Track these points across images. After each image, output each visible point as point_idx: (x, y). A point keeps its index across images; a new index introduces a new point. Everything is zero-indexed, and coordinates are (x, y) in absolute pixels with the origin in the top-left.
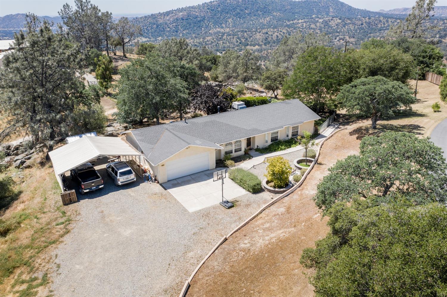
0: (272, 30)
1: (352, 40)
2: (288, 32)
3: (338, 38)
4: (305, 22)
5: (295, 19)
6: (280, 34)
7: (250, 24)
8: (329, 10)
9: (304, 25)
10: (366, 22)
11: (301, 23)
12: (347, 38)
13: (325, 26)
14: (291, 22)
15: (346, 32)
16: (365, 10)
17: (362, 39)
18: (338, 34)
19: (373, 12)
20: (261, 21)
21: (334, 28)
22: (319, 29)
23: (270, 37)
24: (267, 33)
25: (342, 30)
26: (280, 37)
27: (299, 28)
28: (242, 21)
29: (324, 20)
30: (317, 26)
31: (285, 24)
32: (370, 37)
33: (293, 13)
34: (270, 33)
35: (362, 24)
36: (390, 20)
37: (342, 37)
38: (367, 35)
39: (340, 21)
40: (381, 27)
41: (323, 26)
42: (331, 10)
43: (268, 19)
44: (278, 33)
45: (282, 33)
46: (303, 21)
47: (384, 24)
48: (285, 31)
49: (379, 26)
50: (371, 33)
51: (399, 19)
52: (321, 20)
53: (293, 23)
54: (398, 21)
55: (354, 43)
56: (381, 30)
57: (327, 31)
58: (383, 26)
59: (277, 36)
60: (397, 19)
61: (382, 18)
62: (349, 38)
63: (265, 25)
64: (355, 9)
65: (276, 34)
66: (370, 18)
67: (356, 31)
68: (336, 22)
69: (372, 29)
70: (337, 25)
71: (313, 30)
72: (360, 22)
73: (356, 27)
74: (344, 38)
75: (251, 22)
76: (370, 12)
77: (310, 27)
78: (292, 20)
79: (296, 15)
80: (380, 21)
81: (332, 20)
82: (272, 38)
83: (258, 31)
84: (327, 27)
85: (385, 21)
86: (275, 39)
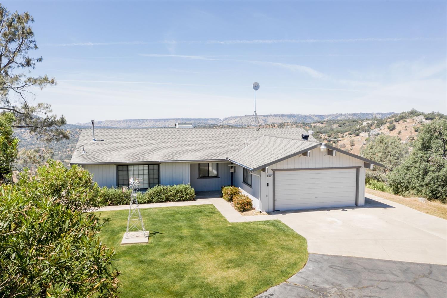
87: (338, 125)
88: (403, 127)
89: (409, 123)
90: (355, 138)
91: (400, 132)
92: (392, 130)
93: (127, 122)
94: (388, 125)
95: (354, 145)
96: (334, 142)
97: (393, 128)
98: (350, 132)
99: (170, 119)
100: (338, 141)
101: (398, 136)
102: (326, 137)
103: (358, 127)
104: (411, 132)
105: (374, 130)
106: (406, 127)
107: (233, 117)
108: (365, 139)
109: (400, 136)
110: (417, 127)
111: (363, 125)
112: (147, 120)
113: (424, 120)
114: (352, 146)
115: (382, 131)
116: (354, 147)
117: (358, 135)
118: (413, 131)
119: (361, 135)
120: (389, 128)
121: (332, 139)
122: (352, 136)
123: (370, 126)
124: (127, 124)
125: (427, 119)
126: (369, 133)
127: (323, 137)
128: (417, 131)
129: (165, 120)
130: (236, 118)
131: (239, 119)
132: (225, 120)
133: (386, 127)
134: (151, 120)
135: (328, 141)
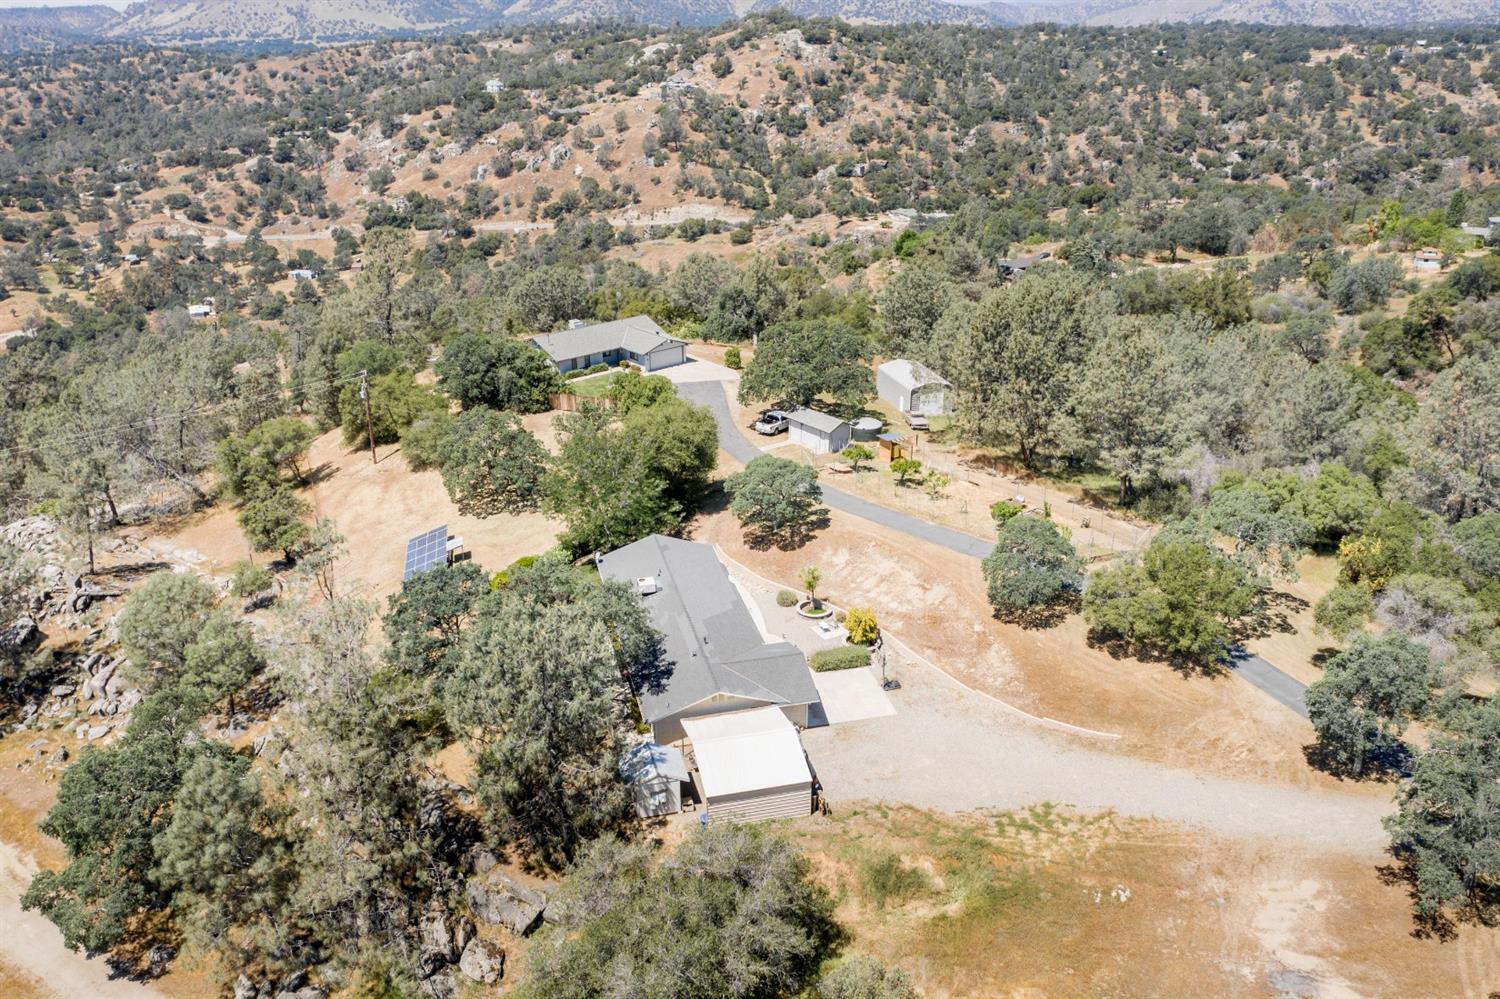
87: (570, 52)
88: (750, 67)
89: (765, 52)
90: (629, 105)
91: (744, 82)
92: (723, 76)
94: (710, 59)
95: (626, 128)
96: (570, 121)
97: (724, 70)
98: (610, 83)
100: (579, 115)
101: (738, 96)
102: (544, 102)
103: (630, 63)
104: (771, 81)
105: (679, 79)
106: (758, 65)
108: (654, 108)
109: (744, 94)
110: (785, 65)
111: (645, 58)
113: (802, 44)
114: (621, 131)
115: (698, 79)
116: (626, 135)
117: (634, 94)
118: (777, 79)
119: (645, 92)
120: (715, 70)
121: (561, 111)
122: (616, 96)
123: (664, 59)
125: (809, 41)
126: (664, 88)
127: (534, 102)
128: (784, 78)
131: (192, 7)
132: (135, 13)
133: (708, 67)
135: (551, 118)
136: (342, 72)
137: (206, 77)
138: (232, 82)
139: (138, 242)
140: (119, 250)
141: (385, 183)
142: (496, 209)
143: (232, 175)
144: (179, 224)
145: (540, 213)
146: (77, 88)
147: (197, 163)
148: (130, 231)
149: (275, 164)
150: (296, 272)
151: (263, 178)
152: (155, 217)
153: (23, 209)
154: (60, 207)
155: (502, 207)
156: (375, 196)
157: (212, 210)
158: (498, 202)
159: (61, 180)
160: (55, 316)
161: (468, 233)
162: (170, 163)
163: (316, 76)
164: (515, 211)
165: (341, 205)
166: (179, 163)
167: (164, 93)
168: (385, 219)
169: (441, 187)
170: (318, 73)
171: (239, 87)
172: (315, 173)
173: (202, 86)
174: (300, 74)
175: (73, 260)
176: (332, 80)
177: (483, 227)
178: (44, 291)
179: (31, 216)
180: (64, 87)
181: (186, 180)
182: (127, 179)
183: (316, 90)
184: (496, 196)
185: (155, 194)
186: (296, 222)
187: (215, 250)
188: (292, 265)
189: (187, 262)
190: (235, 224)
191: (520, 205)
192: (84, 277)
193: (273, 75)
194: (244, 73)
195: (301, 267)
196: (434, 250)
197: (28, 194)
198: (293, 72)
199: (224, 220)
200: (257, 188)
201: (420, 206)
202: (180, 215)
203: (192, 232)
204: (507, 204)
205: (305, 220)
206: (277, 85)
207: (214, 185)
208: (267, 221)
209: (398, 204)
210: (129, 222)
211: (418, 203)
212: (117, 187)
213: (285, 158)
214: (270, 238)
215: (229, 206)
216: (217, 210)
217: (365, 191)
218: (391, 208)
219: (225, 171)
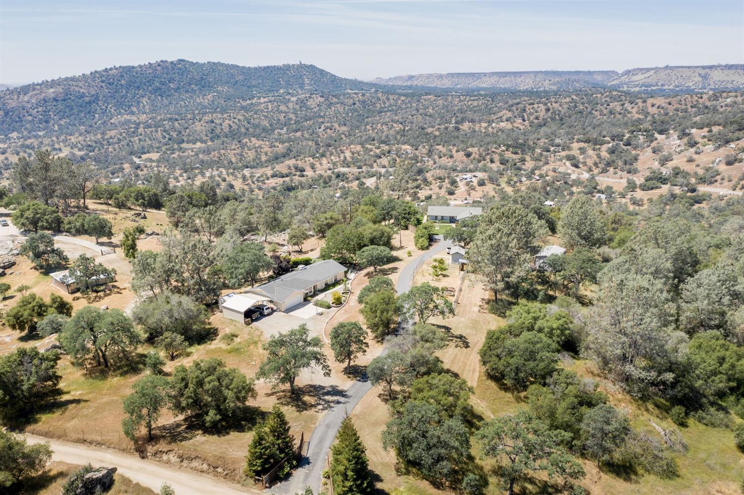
0: (220, 116)
1: (344, 129)
2: (246, 118)
3: (323, 127)
4: (270, 102)
5: (254, 97)
6: (233, 122)
7: (181, 107)
8: (303, 81)
9: (270, 107)
10: (358, 101)
11: (264, 103)
12: (336, 125)
13: (301, 107)
14: (248, 102)
15: (334, 117)
16: (356, 80)
17: (358, 127)
18: (322, 120)
19: (367, 83)
20: (198, 100)
21: (315, 110)
22: (293, 113)
23: (218, 127)
24: (213, 122)
25: (328, 114)
26: (234, 127)
27: (262, 111)
28: (166, 102)
29: (298, 98)
30: (288, 108)
31: (239, 105)
32: (367, 124)
33: (249, 87)
34: (217, 121)
35: (354, 104)
36: (391, 97)
37: (329, 125)
38: (363, 120)
39: (322, 100)
40: (381, 107)
41: (297, 107)
42: (307, 81)
43: (209, 97)
44: (230, 120)
45: (236, 121)
46: (266, 100)
47: (384, 103)
48: (242, 118)
49: (378, 106)
50: (368, 117)
51: (404, 96)
52: (294, 99)
53: (252, 104)
54: (403, 98)
55: (347, 133)
56: (381, 112)
57: (306, 115)
58: (383, 106)
59: (230, 126)
60: (400, 95)
61: (380, 95)
62: (339, 125)
63: (205, 108)
64: (341, 80)
65: (227, 122)
66: (363, 95)
67: (347, 114)
68: (317, 101)
69: (369, 110)
70: (318, 105)
71: (284, 115)
72: (351, 101)
73: (347, 108)
74: (332, 126)
75: (182, 103)
76: (362, 82)
77: (278, 109)
78: (250, 99)
79: (254, 89)
80: (379, 99)
81: (310, 97)
82: (222, 129)
83: (198, 118)
84: (304, 109)
85: (384, 98)
86: (227, 130)
93: (453, 77)
99: (524, 73)
107: (641, 69)
112: (485, 74)
124: (453, 80)
129: (515, 74)
130: (648, 70)
131: (652, 72)
132: (625, 74)
134: (493, 74)
136: (689, 106)
137: (623, 105)
138: (633, 108)
139: (543, 172)
140: (534, 174)
141: (667, 161)
142: (716, 181)
143: (599, 149)
144: (566, 167)
145: (739, 186)
146: (565, 106)
147: (589, 143)
148: (545, 168)
149: (622, 146)
150: (599, 195)
151: (612, 151)
152: (558, 163)
153: (512, 153)
154: (526, 154)
155: (719, 181)
156: (659, 166)
157: (583, 163)
158: (718, 178)
159: (534, 143)
160: (496, 195)
161: (693, 191)
162: (579, 141)
163: (674, 107)
164: (726, 183)
165: (640, 168)
166: (582, 141)
167: (601, 111)
168: (656, 178)
169: (694, 166)
170: (676, 106)
171: (634, 111)
172: (638, 152)
173: (618, 108)
174: (667, 106)
175: (516, 175)
176: (682, 110)
177: (703, 189)
178: (498, 185)
179: (514, 156)
180: (561, 105)
181: (580, 149)
182: (559, 146)
183: (671, 114)
184: (719, 174)
185: (564, 154)
186: (615, 173)
187: (574, 180)
188: (599, 192)
189: (559, 183)
190: (590, 170)
191: (730, 181)
192: (516, 182)
193: (653, 106)
194: (640, 104)
195: (603, 193)
196: (669, 195)
197: (517, 147)
198: (663, 105)
199: (586, 168)
200: (608, 156)
201: (677, 174)
202: (568, 163)
203: (569, 171)
204: (723, 179)
205: (620, 173)
206: (652, 110)
207: (590, 152)
208: (604, 171)
209: (665, 171)
210: (547, 163)
211: (677, 172)
212: (552, 149)
213: (628, 144)
214: (599, 179)
215: (590, 162)
216: (585, 164)
217: (656, 163)
218: (662, 173)
219: (598, 147)
